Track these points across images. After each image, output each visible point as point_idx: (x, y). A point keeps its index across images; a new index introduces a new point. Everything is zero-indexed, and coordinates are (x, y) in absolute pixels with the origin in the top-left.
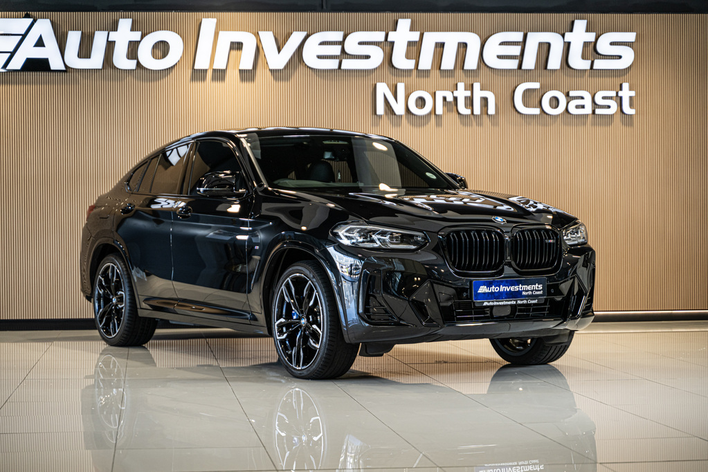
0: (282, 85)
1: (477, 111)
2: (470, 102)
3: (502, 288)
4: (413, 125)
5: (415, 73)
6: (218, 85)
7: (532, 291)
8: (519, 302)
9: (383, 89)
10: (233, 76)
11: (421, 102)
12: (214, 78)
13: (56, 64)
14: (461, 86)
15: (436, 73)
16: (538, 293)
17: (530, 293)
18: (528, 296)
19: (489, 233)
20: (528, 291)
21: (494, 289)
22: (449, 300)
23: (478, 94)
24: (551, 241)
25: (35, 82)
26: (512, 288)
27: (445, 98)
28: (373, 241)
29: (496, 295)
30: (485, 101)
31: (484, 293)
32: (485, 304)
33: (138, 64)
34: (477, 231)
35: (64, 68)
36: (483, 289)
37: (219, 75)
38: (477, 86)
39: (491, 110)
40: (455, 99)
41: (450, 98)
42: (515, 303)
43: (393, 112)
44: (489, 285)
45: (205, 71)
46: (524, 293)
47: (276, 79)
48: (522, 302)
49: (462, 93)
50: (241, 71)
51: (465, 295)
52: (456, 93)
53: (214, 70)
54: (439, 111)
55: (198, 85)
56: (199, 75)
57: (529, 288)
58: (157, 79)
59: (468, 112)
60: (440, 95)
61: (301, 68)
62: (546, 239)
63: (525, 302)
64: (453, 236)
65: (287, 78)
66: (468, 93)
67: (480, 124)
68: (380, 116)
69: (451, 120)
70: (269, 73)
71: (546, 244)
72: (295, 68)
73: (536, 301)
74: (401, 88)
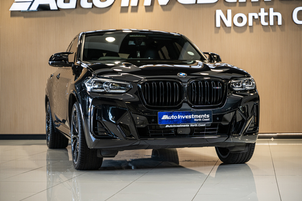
0: (167, 13)
1: (272, 23)
2: (267, 18)
3: (179, 117)
4: (237, 32)
5: (238, 4)
6: (134, 14)
7: (202, 119)
8: (192, 125)
9: (219, 13)
10: (141, 9)
11: (240, 19)
12: (132, 11)
13: (53, 7)
14: (262, 10)
15: (249, 4)
16: (206, 120)
17: (200, 120)
18: (199, 122)
19: (172, 83)
20: (199, 118)
21: (173, 117)
22: (142, 124)
23: (272, 14)
24: (218, 88)
25: (45, 16)
26: (187, 117)
27: (253, 17)
28: (102, 88)
29: (175, 121)
30: (276, 17)
31: (166, 120)
32: (167, 126)
33: (93, 5)
34: (164, 81)
35: (56, 8)
36: (165, 117)
37: (135, 9)
38: (271, 10)
39: (280, 22)
40: (260, 17)
41: (256, 17)
42: (188, 126)
43: (225, 26)
44: (170, 115)
45: (128, 7)
46: (195, 120)
47: (164, 10)
48: (194, 125)
49: (263, 14)
50: (146, 6)
51: (153, 120)
52: (260, 14)
53: (132, 7)
54: (250, 24)
55: (124, 14)
56: (124, 9)
57: (199, 116)
58: (103, 12)
59: (267, 24)
60: (251, 15)
61: (177, 3)
62: (214, 86)
63: (196, 125)
64: (147, 85)
65: (170, 10)
66: (267, 14)
67: (274, 30)
68: (219, 28)
69: (257, 28)
70: (160, 7)
71: (214, 89)
72: (174, 4)
73: (204, 125)
74: (229, 12)
